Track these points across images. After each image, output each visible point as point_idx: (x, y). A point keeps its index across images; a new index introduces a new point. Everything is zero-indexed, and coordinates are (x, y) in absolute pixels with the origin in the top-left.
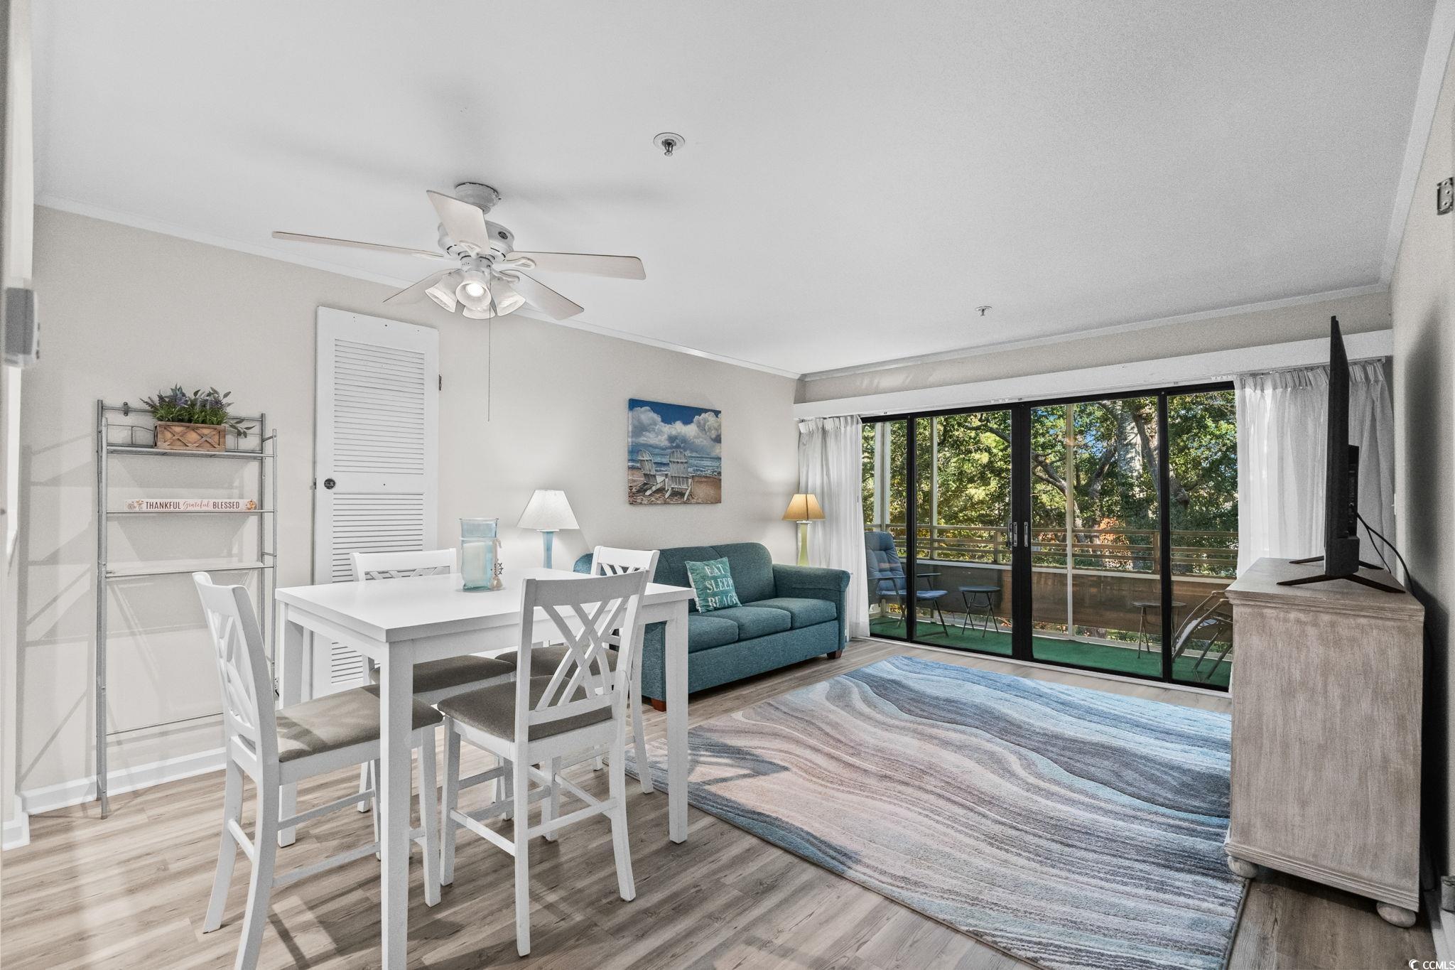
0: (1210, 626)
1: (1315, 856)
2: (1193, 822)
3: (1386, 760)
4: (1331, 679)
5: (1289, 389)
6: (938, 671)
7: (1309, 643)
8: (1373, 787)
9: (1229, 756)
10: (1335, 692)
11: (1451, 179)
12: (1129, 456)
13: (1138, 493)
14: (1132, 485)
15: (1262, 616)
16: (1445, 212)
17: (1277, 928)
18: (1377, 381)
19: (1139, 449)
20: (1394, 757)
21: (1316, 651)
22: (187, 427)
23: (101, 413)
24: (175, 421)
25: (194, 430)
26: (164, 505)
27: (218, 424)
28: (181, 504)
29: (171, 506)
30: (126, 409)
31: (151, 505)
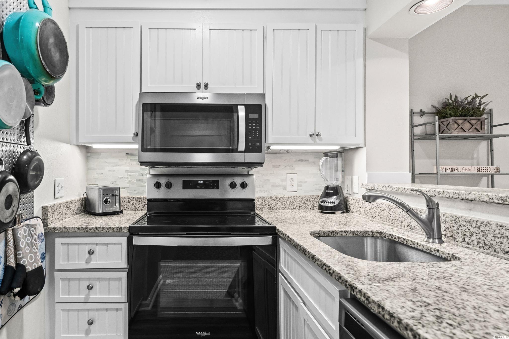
22: (466, 120)
23: (412, 116)
24: (459, 117)
25: (469, 122)
26: (453, 170)
27: (480, 117)
28: (461, 169)
29: (457, 170)
30: (422, 113)
31: (447, 170)
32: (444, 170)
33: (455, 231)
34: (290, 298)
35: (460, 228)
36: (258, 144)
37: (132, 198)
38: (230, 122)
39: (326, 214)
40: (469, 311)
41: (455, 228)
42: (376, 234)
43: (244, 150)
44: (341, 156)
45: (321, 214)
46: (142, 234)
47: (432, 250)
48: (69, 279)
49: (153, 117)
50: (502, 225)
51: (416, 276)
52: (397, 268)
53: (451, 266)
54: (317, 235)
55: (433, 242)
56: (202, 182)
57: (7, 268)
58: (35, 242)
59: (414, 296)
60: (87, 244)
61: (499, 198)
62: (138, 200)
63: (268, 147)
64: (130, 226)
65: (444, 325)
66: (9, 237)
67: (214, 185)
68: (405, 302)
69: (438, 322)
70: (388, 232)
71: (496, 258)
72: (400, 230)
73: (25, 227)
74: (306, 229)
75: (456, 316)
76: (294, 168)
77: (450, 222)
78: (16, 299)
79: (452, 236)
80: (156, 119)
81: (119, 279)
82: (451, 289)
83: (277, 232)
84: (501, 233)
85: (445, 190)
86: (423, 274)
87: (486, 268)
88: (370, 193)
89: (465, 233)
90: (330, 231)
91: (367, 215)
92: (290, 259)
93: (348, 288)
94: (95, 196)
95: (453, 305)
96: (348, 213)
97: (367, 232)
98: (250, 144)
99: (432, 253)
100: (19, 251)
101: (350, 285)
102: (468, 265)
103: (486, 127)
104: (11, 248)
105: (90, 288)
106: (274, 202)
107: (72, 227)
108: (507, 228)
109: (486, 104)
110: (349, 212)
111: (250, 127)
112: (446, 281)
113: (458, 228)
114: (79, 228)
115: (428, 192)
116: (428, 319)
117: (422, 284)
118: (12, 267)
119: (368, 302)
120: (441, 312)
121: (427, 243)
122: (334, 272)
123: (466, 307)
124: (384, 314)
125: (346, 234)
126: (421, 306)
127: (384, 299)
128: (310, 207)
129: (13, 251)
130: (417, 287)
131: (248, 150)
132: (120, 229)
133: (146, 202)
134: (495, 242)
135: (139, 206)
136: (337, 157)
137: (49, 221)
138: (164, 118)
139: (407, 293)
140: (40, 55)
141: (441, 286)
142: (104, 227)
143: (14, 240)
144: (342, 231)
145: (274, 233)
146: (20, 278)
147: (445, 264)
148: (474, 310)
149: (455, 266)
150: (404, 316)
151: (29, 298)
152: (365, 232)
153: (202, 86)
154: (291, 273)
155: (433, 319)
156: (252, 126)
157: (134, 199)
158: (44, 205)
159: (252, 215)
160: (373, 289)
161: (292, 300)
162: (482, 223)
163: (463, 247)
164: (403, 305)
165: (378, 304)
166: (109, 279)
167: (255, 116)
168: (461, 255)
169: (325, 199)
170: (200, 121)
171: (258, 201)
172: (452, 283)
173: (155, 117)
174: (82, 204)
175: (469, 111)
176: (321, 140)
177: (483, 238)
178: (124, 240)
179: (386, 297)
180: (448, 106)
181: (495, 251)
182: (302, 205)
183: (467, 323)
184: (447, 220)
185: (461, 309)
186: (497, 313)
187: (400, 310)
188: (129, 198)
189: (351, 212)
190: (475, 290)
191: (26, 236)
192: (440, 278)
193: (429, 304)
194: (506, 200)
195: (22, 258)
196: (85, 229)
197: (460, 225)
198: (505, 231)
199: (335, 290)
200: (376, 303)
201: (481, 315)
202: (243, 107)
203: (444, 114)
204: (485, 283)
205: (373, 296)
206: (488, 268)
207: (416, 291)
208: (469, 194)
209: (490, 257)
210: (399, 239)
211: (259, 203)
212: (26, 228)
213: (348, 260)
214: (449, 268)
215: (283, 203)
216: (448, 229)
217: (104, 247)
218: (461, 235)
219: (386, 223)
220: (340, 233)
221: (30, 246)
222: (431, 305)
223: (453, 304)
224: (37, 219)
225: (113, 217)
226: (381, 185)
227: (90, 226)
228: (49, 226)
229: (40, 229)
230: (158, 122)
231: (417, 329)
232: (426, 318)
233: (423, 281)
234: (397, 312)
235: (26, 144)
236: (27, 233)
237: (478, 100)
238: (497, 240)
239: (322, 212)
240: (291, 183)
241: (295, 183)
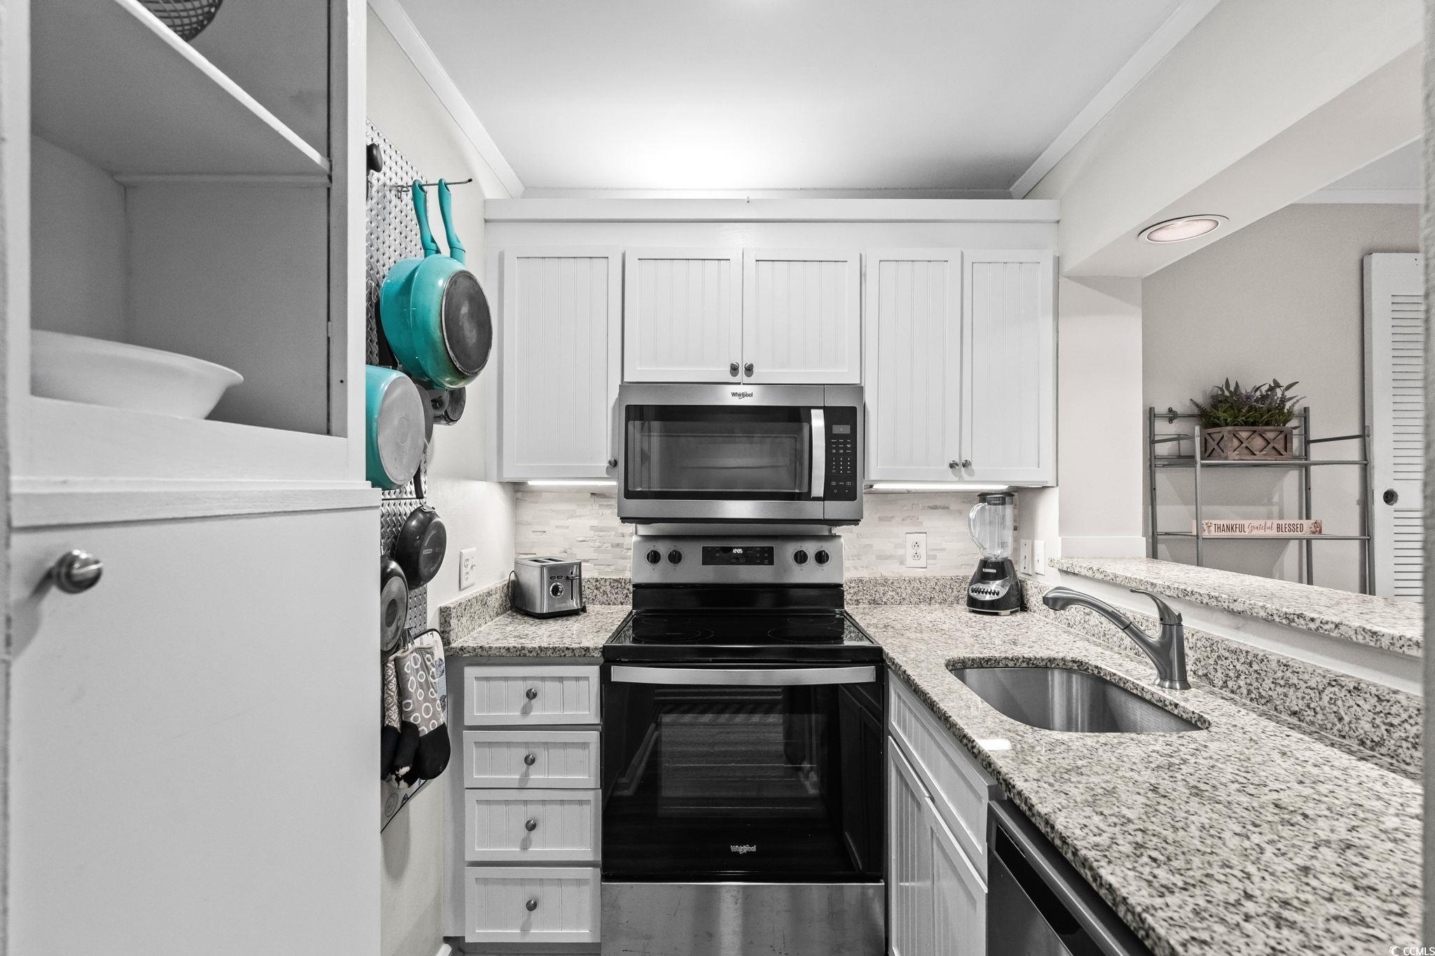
22: (1255, 432)
23: (1152, 421)
24: (1242, 425)
25: (1261, 435)
26: (1230, 528)
27: (1284, 425)
28: (1246, 527)
29: (1237, 529)
30: (1172, 416)
31: (1218, 528)
32: (1212, 528)
33: (1212, 667)
34: (907, 785)
35: (1219, 662)
36: (849, 483)
37: (603, 580)
38: (796, 441)
39: (982, 616)
40: (1191, 835)
41: (1211, 661)
42: (1070, 664)
43: (822, 496)
44: (1011, 502)
45: (973, 615)
46: (627, 660)
47: (1167, 703)
48: (490, 744)
49: (646, 431)
50: (1287, 664)
51: (1121, 763)
52: (1092, 746)
53: (1189, 742)
54: (958, 668)
55: (1171, 687)
56: (740, 551)
57: (386, 730)
58: (433, 681)
59: (1109, 804)
60: (525, 679)
61: (1282, 615)
62: (616, 584)
63: (871, 486)
64: (604, 647)
65: (1145, 859)
66: (389, 674)
67: (766, 557)
68: (1089, 817)
69: (1135, 854)
70: (1093, 663)
71: (1274, 724)
72: (1116, 656)
73: (415, 654)
74: (939, 652)
75: (1167, 843)
76: (922, 523)
77: (1204, 649)
78: (401, 786)
79: (1206, 675)
80: (652, 434)
81: (584, 745)
82: (1174, 790)
83: (884, 657)
84: (1285, 678)
85: (1195, 590)
86: (1134, 760)
87: (1248, 746)
88: (1058, 592)
89: (1228, 672)
90: (984, 658)
91: (1059, 620)
92: (907, 712)
93: (1001, 784)
94: (533, 578)
95: (1169, 823)
96: (1026, 613)
97: (1054, 659)
98: (834, 483)
99: (1166, 708)
100: (407, 698)
101: (1005, 780)
102: (1218, 740)
103: (1296, 443)
104: (393, 694)
105: (529, 761)
106: (881, 589)
107: (495, 646)
108: (1295, 670)
109: (1294, 400)
110: (1026, 611)
111: (834, 451)
112: (1170, 774)
113: (1216, 661)
114: (508, 649)
115: (1165, 589)
116: (1121, 848)
117: (1127, 780)
118: (394, 727)
119: (1031, 814)
120: (1145, 836)
121: (1160, 688)
122: (979, 752)
123: (1189, 827)
124: (1054, 837)
125: (1015, 664)
126: (1115, 824)
127: (1057, 810)
128: (953, 601)
129: (395, 698)
130: (1118, 786)
131: (829, 495)
132: (585, 651)
133: (631, 588)
134: (1276, 692)
135: (616, 596)
136: (1003, 503)
137: (452, 636)
138: (666, 433)
139: (1097, 798)
140: (446, 341)
141: (1158, 784)
142: (556, 647)
143: (397, 677)
144: (1006, 658)
145: (878, 659)
146: (408, 750)
147: (1179, 737)
148: (1201, 831)
149: (1195, 741)
150: (1084, 843)
151: (420, 781)
152: (1051, 660)
153: (741, 370)
154: (909, 738)
155: (1127, 849)
156: (838, 449)
157: (608, 583)
158: (443, 605)
159: (838, 616)
160: (1041, 790)
161: (912, 791)
162: (1256, 656)
163: (1223, 698)
164: (1085, 821)
165: (1046, 819)
166: (565, 745)
167: (844, 429)
168: (1213, 716)
169: (981, 586)
170: (737, 439)
171: (850, 588)
172: (1179, 776)
173: (650, 431)
174: (507, 595)
175: (1261, 414)
176: (971, 474)
177: (1257, 683)
178: (593, 672)
179: (1060, 807)
180: (1221, 402)
181: (1276, 709)
182: (936, 595)
183: (1181, 857)
184: (1198, 646)
185: (1181, 830)
186: (1237, 837)
187: (1078, 832)
188: (597, 581)
189: (1030, 611)
190: (1214, 792)
191: (417, 670)
192: (1162, 768)
193: (1129, 821)
194: (1293, 621)
195: (412, 711)
196: (520, 651)
197: (1219, 657)
198: (1291, 675)
199: (982, 784)
200: (1042, 817)
201: (1209, 842)
202: (821, 411)
203: (1214, 418)
204: (1238, 778)
205: (1040, 805)
206: (1251, 746)
207: (1114, 795)
208: (1235, 601)
209: (1264, 722)
210: (1111, 676)
211: (851, 592)
212: (418, 656)
213: (1007, 727)
214: (1183, 745)
215: (899, 590)
216: (1200, 661)
217: (557, 684)
218: (1222, 676)
219: (1094, 639)
220: (1004, 661)
221: (425, 687)
222: (1133, 823)
223: (1170, 820)
224: (432, 634)
225: (568, 622)
226: (1084, 566)
227: (529, 644)
228: (453, 645)
229: (439, 653)
230: (656, 441)
231: (1098, 868)
232: (1119, 847)
233: (1132, 773)
234: (1072, 835)
235: (415, 496)
236: (419, 663)
237: (1279, 392)
238: (1279, 690)
239: (974, 612)
240: (914, 551)
241: (922, 551)
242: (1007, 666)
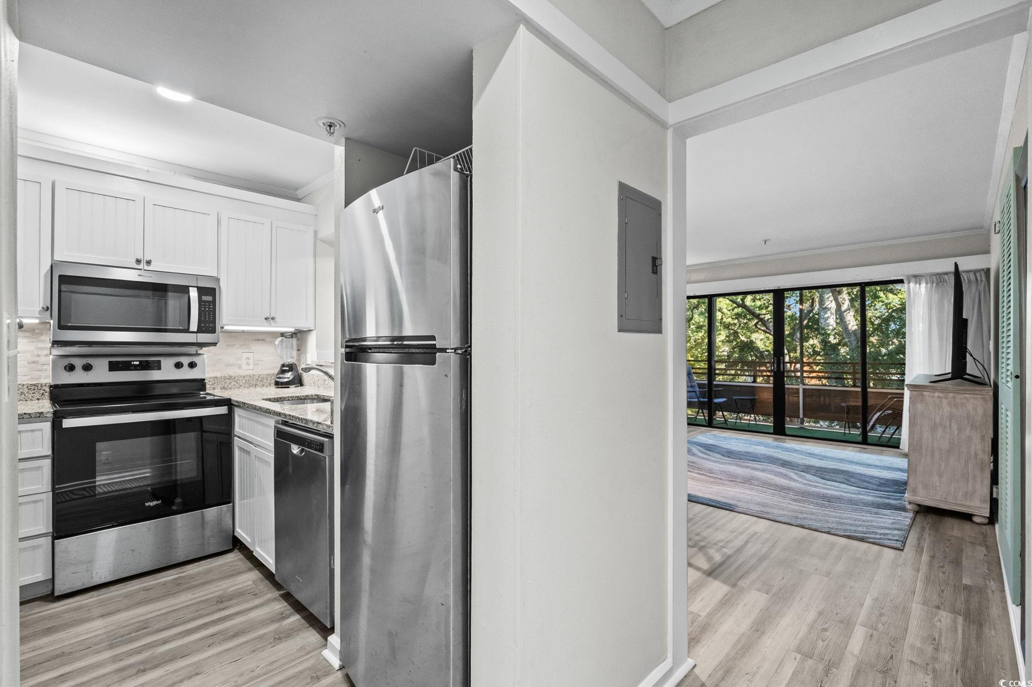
0: (889, 414)
1: (946, 498)
2: (888, 495)
3: (976, 454)
4: (953, 421)
5: (935, 284)
6: (733, 441)
7: (944, 406)
8: (970, 467)
9: (907, 460)
10: (955, 427)
11: (999, 221)
12: (826, 316)
13: (832, 340)
14: (829, 335)
15: (922, 395)
16: (997, 233)
17: (928, 525)
18: (982, 281)
19: (834, 311)
20: (979, 452)
21: (946, 409)
34: (243, 450)
36: (211, 325)
39: (281, 388)
43: (196, 331)
44: (296, 337)
56: (138, 363)
62: (33, 387)
63: (223, 328)
64: (55, 410)
67: (145, 366)
76: (251, 347)
81: (38, 468)
83: (233, 402)
90: (279, 397)
96: (302, 385)
98: (203, 325)
106: (228, 381)
111: (203, 309)
128: (267, 384)
131: (200, 330)
133: (48, 389)
136: (292, 337)
145: (229, 404)
153: (143, 263)
156: (205, 308)
159: (202, 395)
161: (246, 450)
167: (209, 298)
169: (281, 376)
170: (142, 300)
171: (209, 381)
176: (276, 323)
178: (47, 427)
182: (259, 383)
202: (196, 289)
211: (210, 383)
215: (238, 381)
239: (278, 387)
240: (246, 362)
241: (251, 361)
242: (289, 400)
